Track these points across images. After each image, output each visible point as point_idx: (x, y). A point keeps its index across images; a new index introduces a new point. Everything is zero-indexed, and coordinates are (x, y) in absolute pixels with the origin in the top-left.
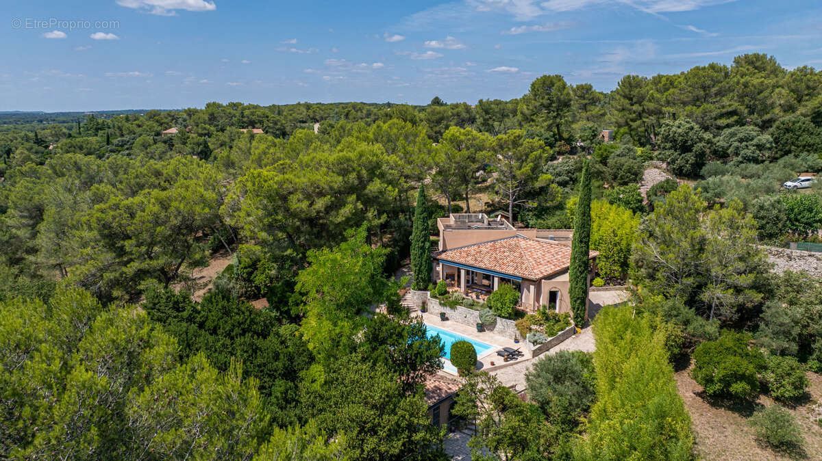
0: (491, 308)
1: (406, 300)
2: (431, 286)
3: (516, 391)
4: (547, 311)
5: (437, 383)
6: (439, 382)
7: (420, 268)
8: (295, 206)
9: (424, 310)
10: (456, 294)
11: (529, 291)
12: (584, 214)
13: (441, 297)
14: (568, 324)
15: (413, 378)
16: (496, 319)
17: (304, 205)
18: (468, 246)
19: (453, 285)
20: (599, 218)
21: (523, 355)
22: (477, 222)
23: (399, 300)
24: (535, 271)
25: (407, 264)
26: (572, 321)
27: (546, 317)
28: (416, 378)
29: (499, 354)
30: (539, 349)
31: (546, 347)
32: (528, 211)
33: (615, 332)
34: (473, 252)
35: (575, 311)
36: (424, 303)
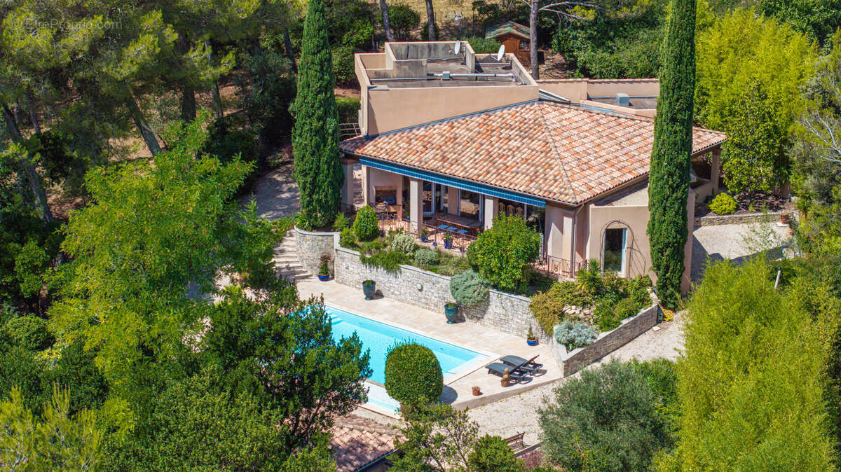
0: (476, 268)
1: (282, 251)
2: (341, 219)
3: (524, 446)
4: (599, 275)
5: (356, 434)
6: (361, 431)
7: (314, 179)
8: (22, 44)
9: (326, 275)
10: (399, 238)
11: (561, 229)
12: (679, 59)
13: (366, 244)
14: (644, 301)
15: (306, 421)
16: (488, 293)
17: (42, 39)
18: (426, 125)
19: (392, 216)
20: (736, 50)
21: (544, 372)
22: (449, 61)
23: (269, 253)
24: (574, 184)
25: (285, 163)
26: (653, 296)
27: (598, 288)
28: (313, 421)
29: (493, 370)
30: (580, 357)
31: (594, 352)
32: (575, 28)
33: (724, 321)
34: (438, 140)
35: (661, 272)
36: (326, 260)
